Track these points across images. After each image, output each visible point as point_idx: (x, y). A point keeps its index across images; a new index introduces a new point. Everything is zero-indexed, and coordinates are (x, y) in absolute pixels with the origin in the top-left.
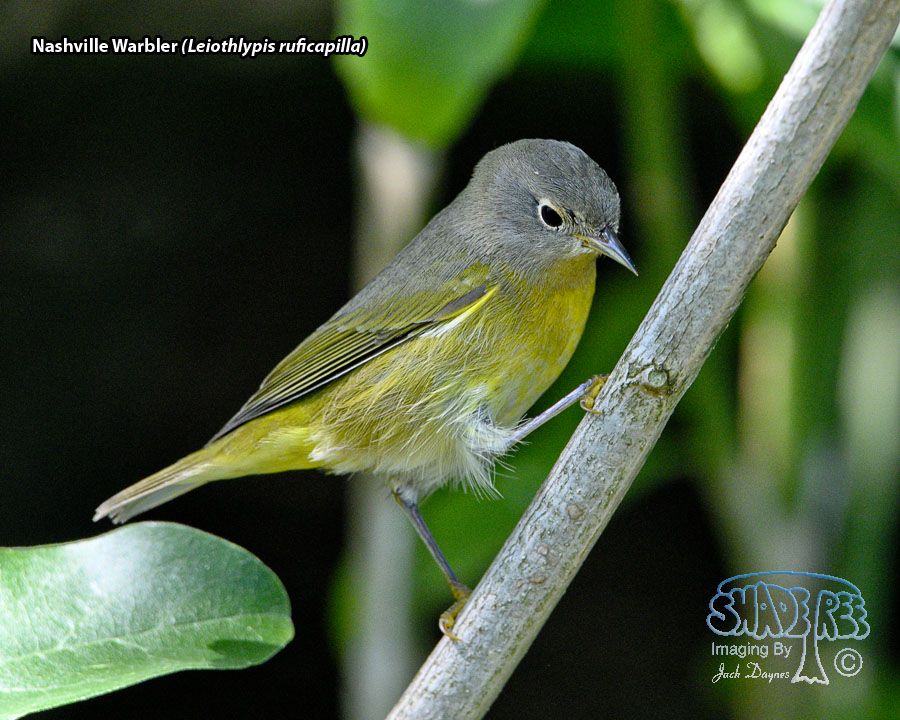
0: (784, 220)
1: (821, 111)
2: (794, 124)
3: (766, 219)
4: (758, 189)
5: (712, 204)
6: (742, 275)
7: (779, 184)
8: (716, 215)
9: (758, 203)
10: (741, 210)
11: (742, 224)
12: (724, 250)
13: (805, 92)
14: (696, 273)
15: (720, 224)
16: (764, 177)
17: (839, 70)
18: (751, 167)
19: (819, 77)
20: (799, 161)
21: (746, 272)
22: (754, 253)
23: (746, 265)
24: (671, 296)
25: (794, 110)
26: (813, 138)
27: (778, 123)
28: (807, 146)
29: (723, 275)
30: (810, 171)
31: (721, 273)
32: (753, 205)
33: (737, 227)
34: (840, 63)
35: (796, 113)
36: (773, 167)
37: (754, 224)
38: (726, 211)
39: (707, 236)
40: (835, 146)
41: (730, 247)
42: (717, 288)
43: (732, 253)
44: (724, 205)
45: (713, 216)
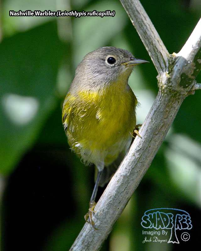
0: (126, 202)
1: (139, 165)
2: (129, 169)
3: (120, 202)
4: (117, 192)
5: (101, 197)
6: (112, 222)
7: (125, 190)
8: (103, 201)
9: (117, 197)
10: (111, 199)
11: (112, 204)
12: (105, 213)
13: (133, 158)
14: (96, 221)
15: (104, 204)
16: (119, 187)
17: (145, 151)
18: (115, 184)
19: (138, 153)
20: (131, 182)
21: (113, 220)
22: (116, 214)
23: (113, 218)
24: (87, 229)
25: (129, 165)
26: (136, 174)
27: (124, 169)
28: (134, 177)
29: (105, 222)
30: (135, 185)
31: (105, 221)
32: (115, 197)
33: (110, 205)
34: (145, 148)
35: (130, 165)
36: (122, 184)
37: (116, 204)
38: (106, 199)
39: (99, 208)
40: (144, 177)
41: (107, 212)
42: (103, 226)
43: (108, 214)
44: (105, 197)
45: (102, 201)
